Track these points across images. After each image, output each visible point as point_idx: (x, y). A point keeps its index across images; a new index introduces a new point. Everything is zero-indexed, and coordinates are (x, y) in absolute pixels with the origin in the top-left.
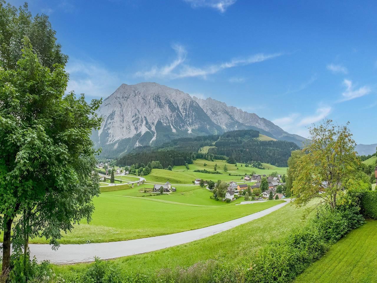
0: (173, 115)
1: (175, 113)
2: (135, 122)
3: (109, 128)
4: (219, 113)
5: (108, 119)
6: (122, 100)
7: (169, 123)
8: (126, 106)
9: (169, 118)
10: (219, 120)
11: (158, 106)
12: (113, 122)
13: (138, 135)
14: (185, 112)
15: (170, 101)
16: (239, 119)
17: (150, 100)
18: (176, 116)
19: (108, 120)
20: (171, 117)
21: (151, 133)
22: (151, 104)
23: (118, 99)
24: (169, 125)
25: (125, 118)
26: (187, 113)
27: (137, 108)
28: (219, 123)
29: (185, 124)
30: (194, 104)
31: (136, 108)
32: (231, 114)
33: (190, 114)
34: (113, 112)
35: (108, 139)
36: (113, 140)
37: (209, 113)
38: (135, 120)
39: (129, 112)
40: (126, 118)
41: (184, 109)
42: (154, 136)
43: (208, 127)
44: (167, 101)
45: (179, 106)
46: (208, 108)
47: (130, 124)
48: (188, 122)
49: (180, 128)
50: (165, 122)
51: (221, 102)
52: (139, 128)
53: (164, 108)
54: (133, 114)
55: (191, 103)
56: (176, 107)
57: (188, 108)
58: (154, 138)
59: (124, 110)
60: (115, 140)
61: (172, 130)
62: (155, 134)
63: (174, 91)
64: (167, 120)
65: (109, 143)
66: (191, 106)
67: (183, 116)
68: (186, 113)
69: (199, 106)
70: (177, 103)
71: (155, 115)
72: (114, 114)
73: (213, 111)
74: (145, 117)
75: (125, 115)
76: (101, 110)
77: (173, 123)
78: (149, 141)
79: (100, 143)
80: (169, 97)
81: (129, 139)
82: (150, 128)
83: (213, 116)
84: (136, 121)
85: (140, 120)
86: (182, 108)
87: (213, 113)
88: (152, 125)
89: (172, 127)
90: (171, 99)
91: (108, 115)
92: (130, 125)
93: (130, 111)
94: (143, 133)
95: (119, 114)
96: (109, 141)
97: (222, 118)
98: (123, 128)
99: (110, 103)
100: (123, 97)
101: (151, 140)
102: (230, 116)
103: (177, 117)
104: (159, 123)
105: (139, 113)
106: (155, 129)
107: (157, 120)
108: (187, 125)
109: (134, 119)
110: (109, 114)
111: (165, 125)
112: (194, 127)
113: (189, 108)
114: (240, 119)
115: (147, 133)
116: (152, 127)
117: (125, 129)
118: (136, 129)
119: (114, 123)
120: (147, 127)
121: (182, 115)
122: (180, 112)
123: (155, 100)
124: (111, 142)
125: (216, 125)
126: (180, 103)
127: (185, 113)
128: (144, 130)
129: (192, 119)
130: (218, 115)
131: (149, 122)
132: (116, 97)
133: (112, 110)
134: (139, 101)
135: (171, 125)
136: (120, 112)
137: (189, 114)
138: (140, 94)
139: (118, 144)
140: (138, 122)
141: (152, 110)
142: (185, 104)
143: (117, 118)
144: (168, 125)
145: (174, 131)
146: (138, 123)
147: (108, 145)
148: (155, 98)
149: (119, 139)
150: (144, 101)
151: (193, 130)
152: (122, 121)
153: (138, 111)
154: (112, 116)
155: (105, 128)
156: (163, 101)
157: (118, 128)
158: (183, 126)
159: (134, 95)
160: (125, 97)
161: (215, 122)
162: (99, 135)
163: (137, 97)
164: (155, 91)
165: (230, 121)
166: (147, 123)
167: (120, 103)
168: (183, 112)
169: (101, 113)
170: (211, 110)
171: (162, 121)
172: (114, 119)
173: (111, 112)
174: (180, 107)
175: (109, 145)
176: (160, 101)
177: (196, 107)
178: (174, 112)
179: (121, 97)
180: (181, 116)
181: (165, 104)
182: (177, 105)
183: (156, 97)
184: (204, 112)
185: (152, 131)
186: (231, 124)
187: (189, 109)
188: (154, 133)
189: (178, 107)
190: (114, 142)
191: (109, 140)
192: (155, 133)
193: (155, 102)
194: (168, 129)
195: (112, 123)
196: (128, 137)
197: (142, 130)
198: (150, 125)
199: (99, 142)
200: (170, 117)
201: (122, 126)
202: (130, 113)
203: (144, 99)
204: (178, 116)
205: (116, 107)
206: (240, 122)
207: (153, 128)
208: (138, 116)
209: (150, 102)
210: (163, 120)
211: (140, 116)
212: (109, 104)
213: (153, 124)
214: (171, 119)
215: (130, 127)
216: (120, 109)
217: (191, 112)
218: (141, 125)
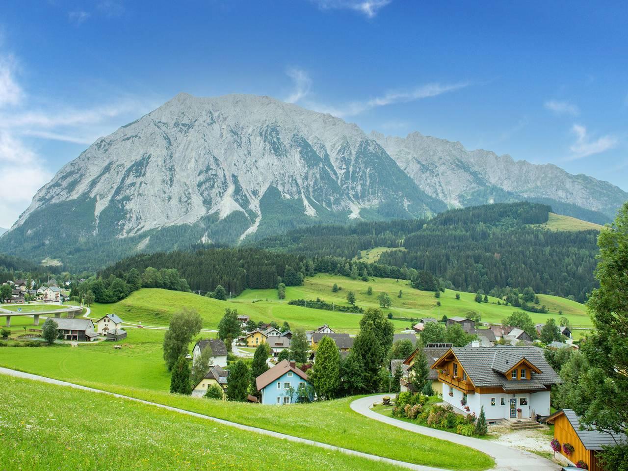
0: (311, 173)
1: (316, 170)
2: (204, 187)
3: (128, 199)
4: (441, 169)
5: (129, 173)
6: (172, 132)
7: (299, 193)
8: (181, 146)
9: (300, 182)
10: (440, 186)
11: (272, 151)
12: (141, 183)
13: (210, 219)
14: (344, 166)
15: (305, 141)
16: (500, 181)
17: (252, 138)
18: (318, 176)
19: (127, 175)
20: (306, 178)
21: (247, 215)
22: (253, 145)
23: (164, 128)
24: (298, 199)
25: (177, 176)
26: (351, 169)
27: (216, 152)
28: (441, 195)
29: (342, 195)
30: (371, 148)
31: (209, 153)
32: (476, 169)
33: (358, 173)
34: (143, 159)
35: (124, 225)
36: (139, 230)
37: (412, 170)
38: (204, 182)
39: (189, 162)
40: (180, 176)
41: (342, 161)
42: (254, 222)
43: (406, 203)
44: (297, 141)
45: (329, 153)
46: (410, 157)
47: (190, 190)
48: (352, 192)
49: (329, 204)
50: (289, 190)
51: (448, 142)
52: (214, 202)
53: (289, 157)
54: (201, 167)
55: (361, 145)
56: (322, 155)
57: (353, 157)
58: (253, 229)
59: (176, 156)
60: (143, 230)
61: (304, 209)
62: (258, 220)
63: (320, 117)
64: (294, 185)
65: (125, 235)
66: (363, 152)
67: (340, 178)
68: (348, 168)
69: (383, 152)
70: (324, 146)
71: (262, 173)
72: (147, 163)
73: (423, 165)
74: (233, 176)
75: (177, 169)
76: (110, 151)
77: (309, 192)
78: (238, 236)
79: (98, 235)
80: (304, 133)
81: (185, 227)
82: (245, 203)
83: (423, 176)
84: (208, 184)
85: (219, 182)
86: (337, 159)
87: (424, 168)
88: (253, 197)
89: (306, 203)
90: (308, 137)
91: (128, 165)
92: (189, 193)
93: (193, 160)
94: (223, 215)
95: (160, 164)
96: (125, 231)
97: (449, 182)
98: (170, 198)
99: (139, 135)
100: (176, 125)
101: (243, 233)
102: (475, 174)
103: (322, 178)
104: (272, 192)
105: (218, 164)
106: (260, 206)
107: (267, 186)
108: (350, 199)
109: (202, 178)
110: (133, 163)
111: (288, 197)
112: (367, 205)
113: (357, 158)
114: (505, 182)
115: (235, 215)
116: (251, 201)
117: (174, 202)
118: (207, 203)
119: (143, 185)
120: (237, 200)
121: (336, 174)
122: (331, 167)
123: (266, 136)
124: (132, 234)
125: (431, 197)
126: (333, 147)
127: (344, 171)
128: (227, 206)
129: (363, 185)
130: (438, 174)
131: (244, 188)
132: (157, 121)
133: (142, 152)
134: (221, 136)
135: (304, 197)
136: (163, 158)
137: (354, 172)
138: (225, 119)
139: (150, 240)
140: (213, 186)
141: (256, 161)
142: (347, 149)
143: (154, 174)
144: (296, 197)
145: (311, 212)
146: (214, 190)
147: (121, 240)
148: (266, 133)
149: (157, 226)
150: (236, 137)
151: (363, 212)
152: (169, 183)
153: (216, 160)
154: (139, 167)
155: (118, 198)
156: (286, 139)
157: (154, 198)
158: (337, 202)
159: (209, 121)
160: (183, 125)
161: (429, 191)
162: (97, 213)
163: (216, 126)
164: (267, 117)
165: (473, 188)
166: (238, 191)
167: (167, 138)
168: (340, 168)
169: (109, 157)
170: (419, 162)
171: (280, 188)
172: (144, 175)
173: (139, 158)
174: (333, 157)
175: (124, 240)
176: (278, 139)
177: (375, 155)
178: (313, 166)
179: (173, 123)
180: (334, 178)
181: (291, 146)
182: (325, 150)
183: (267, 130)
184: (397, 167)
185: (251, 212)
186: (475, 194)
187: (355, 160)
188: (253, 215)
189: (327, 155)
190: (139, 233)
191: (126, 227)
192: (256, 216)
193: (265, 141)
194: (296, 207)
195: (137, 186)
196: (181, 224)
197: (222, 206)
198: (245, 196)
199: (95, 233)
200: (303, 179)
201: (167, 195)
202: (192, 165)
203: (236, 133)
204: (325, 176)
205: (155, 146)
206: (502, 190)
207: (254, 204)
208: (214, 172)
209: (250, 142)
210: (283, 185)
211: (220, 173)
212: (136, 136)
213: (255, 193)
214: (306, 184)
215: (189, 198)
216: (165, 152)
217: (360, 168)
218: (221, 195)
